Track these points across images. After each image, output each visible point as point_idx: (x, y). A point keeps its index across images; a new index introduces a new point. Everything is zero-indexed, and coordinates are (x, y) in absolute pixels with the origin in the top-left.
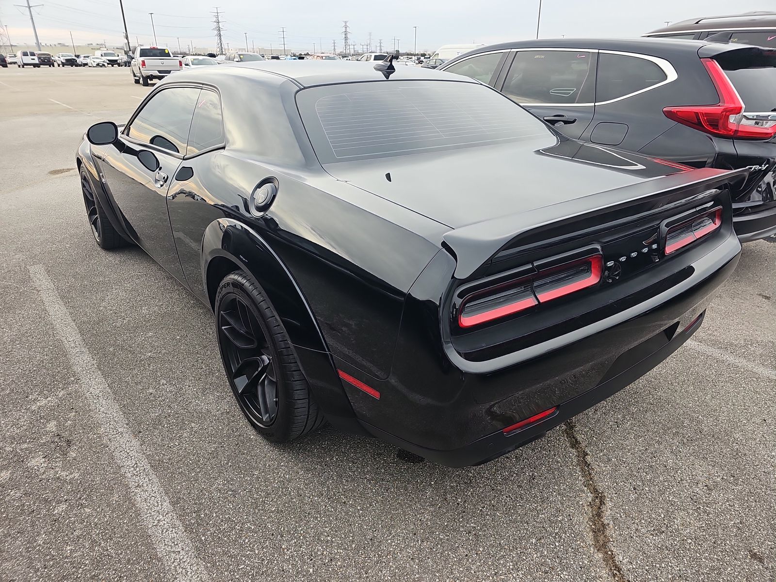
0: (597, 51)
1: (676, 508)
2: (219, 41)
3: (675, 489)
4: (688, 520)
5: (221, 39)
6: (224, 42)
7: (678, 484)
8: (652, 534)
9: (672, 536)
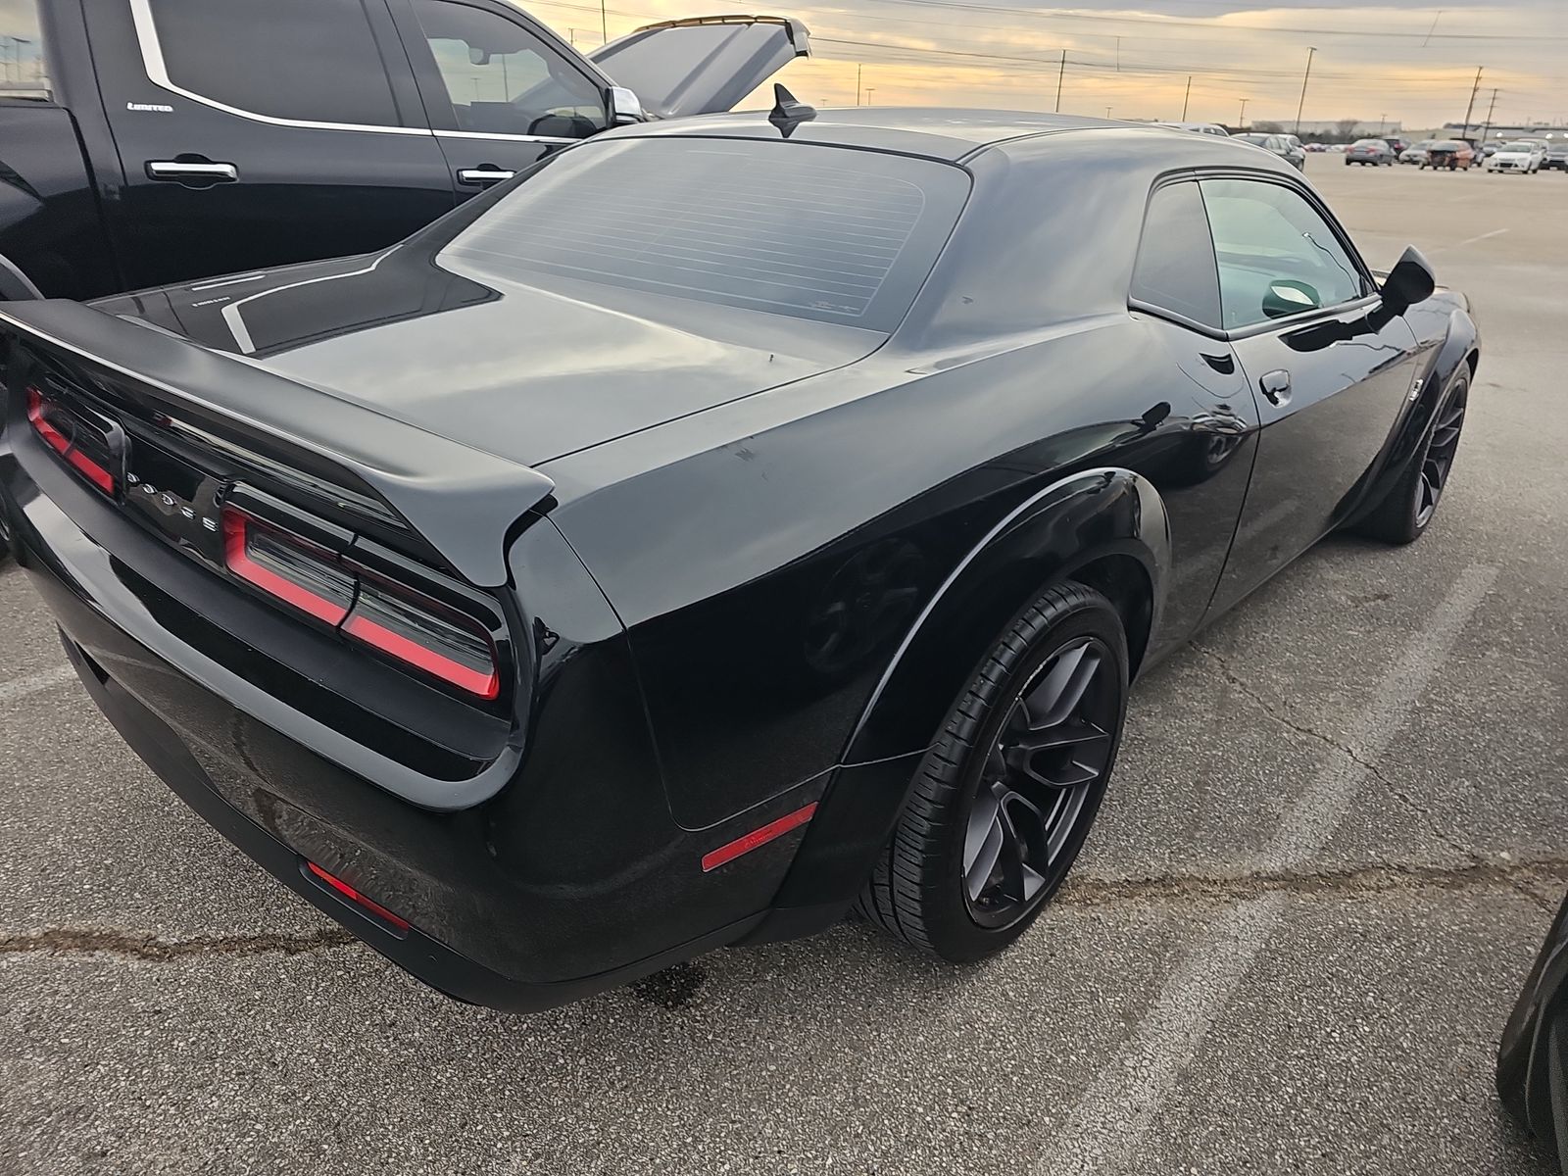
1: (71, 1071)
3: (123, 1084)
4: (30, 1083)
7: (137, 1095)
8: (32, 1012)
9: (10, 1042)
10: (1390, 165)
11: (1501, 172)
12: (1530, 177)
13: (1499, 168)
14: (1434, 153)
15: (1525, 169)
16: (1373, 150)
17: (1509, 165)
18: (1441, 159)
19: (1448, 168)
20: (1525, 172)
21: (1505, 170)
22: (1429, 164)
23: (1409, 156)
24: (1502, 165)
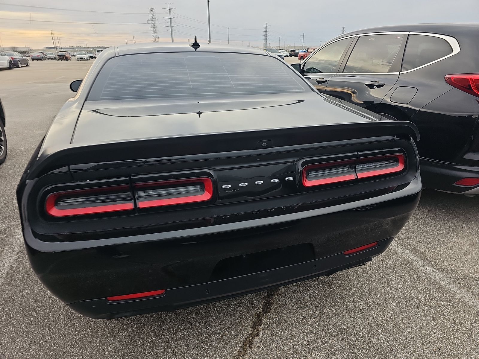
0: (408, 33)
2: (265, 43)
5: (266, 41)
6: (268, 43)
10: (46, 60)
11: (80, 60)
12: (88, 61)
13: (80, 59)
14: (59, 56)
15: (87, 59)
16: (39, 56)
17: (83, 58)
18: (62, 57)
19: (66, 60)
20: (87, 60)
21: (82, 60)
22: (59, 59)
23: (49, 57)
24: (81, 58)
